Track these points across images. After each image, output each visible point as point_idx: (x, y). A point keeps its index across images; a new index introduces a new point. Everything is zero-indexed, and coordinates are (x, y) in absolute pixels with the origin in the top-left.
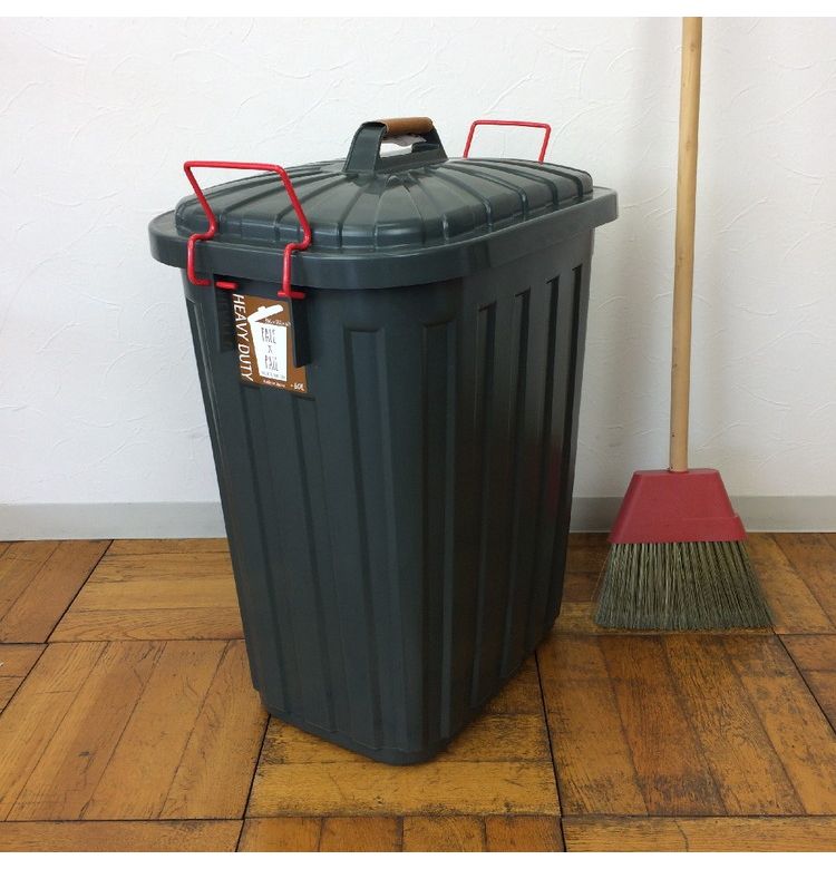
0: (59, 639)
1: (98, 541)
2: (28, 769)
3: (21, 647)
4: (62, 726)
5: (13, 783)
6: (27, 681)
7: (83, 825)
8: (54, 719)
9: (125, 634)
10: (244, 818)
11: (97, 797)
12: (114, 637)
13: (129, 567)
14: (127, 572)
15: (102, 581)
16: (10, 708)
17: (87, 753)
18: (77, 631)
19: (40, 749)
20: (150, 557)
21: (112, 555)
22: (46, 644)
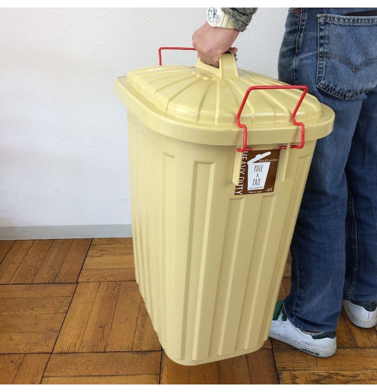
0: (82, 281)
1: (87, 239)
2: (82, 333)
4: (90, 316)
5: (78, 338)
6: (74, 298)
7: (106, 354)
8: (87, 314)
9: (106, 279)
11: (109, 343)
12: (101, 280)
13: (101, 250)
14: (101, 252)
15: (92, 256)
16: (70, 309)
17: (101, 327)
18: (88, 277)
19: (85, 325)
20: (108, 246)
21: (94, 245)
22: (77, 283)
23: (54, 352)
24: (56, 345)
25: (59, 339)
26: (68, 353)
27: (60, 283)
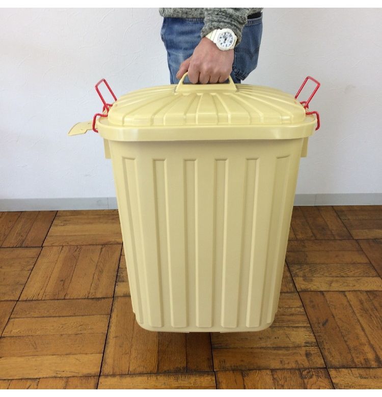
0: (46, 245)
1: (53, 211)
2: (45, 285)
3: (34, 248)
4: (53, 273)
5: (41, 290)
6: (39, 259)
7: (66, 300)
8: (50, 270)
9: (68, 243)
10: (113, 297)
11: (68, 293)
12: (64, 245)
13: (65, 221)
14: (65, 222)
15: (57, 225)
16: (35, 267)
17: (62, 280)
18: (51, 242)
19: (48, 279)
20: (71, 217)
21: (58, 216)
22: (42, 247)
23: (20, 299)
24: (22, 295)
25: (24, 290)
26: (32, 300)
27: (27, 247)
